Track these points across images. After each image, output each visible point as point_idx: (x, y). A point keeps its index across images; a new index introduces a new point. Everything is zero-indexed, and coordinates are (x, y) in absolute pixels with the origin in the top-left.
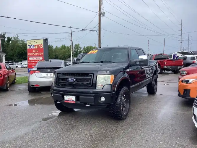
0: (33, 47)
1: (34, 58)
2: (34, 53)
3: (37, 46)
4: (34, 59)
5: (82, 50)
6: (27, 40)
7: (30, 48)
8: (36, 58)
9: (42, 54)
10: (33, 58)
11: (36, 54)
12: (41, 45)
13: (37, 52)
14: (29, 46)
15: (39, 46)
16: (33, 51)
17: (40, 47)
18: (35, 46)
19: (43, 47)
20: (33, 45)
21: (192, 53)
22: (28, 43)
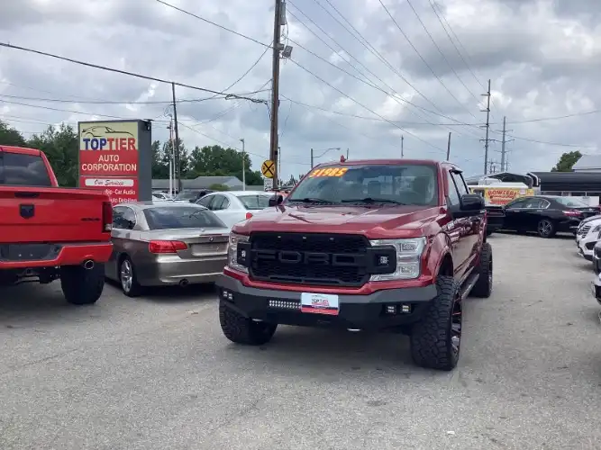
0: (102, 145)
1: (104, 182)
2: (101, 162)
3: (114, 143)
4: (103, 185)
5: (187, 156)
6: (79, 123)
7: (90, 148)
8: (114, 181)
9: (134, 167)
10: (100, 180)
11: (110, 167)
12: (129, 139)
13: (114, 163)
14: (86, 140)
15: (122, 144)
16: (101, 158)
17: (127, 146)
18: (108, 142)
19: (136, 145)
20: (101, 140)
21: (534, 179)
22: (84, 131)
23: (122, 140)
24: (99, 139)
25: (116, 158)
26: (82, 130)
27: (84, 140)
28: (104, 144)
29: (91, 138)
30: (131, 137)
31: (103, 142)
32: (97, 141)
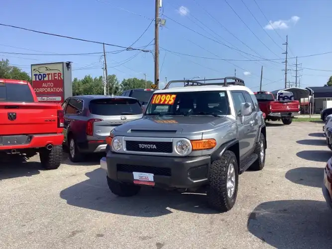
1: (45, 99)
2: (44, 87)
3: (50, 76)
5: (119, 84)
6: (32, 65)
7: (37, 79)
8: (51, 98)
9: (61, 90)
10: (43, 98)
11: (49, 90)
12: (58, 74)
13: (50, 87)
14: (35, 75)
15: (54, 76)
16: (44, 85)
17: (57, 77)
18: (47, 76)
19: (62, 77)
20: (44, 74)
21: (310, 91)
22: (34, 70)
23: (54, 74)
24: (42, 74)
25: (52, 84)
26: (33, 70)
27: (34, 75)
28: (45, 77)
29: (38, 73)
30: (59, 72)
31: (45, 76)
32: (41, 75)
